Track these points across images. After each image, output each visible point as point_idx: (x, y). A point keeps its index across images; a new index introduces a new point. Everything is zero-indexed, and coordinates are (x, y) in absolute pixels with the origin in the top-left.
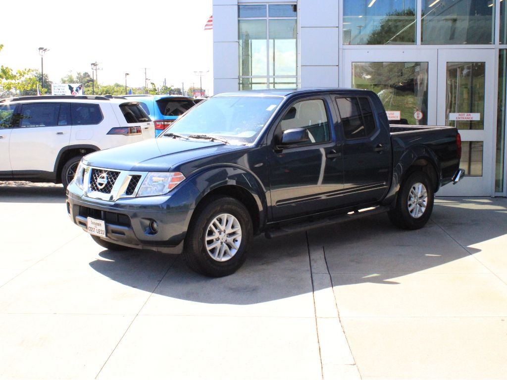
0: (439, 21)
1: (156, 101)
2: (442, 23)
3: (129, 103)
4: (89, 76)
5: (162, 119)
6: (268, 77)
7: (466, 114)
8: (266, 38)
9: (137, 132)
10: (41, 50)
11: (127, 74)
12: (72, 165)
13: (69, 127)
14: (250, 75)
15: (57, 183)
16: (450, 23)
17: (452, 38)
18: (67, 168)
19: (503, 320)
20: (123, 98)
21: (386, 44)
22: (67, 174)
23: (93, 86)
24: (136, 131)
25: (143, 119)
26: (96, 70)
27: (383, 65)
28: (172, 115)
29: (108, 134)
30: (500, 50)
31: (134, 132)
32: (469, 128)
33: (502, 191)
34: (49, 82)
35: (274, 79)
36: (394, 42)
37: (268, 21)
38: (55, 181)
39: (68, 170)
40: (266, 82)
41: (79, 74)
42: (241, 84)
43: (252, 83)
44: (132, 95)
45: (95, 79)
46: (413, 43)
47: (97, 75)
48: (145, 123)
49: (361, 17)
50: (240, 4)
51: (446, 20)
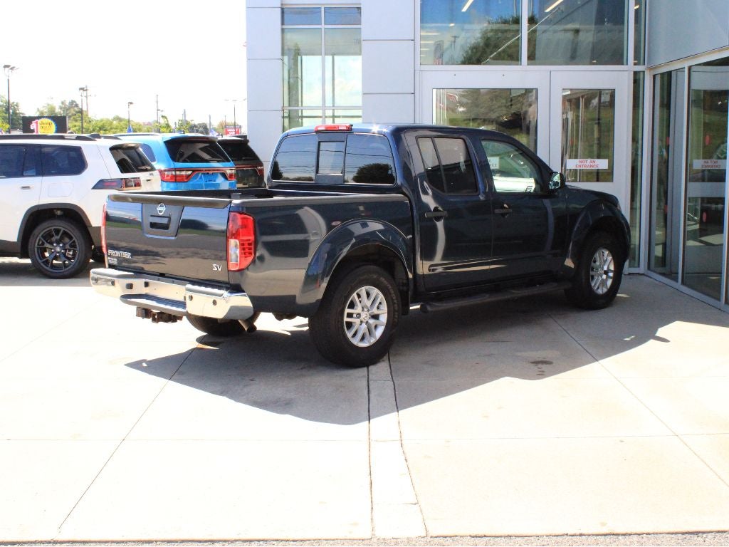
0: (555, 32)
1: (165, 142)
2: (561, 36)
3: (123, 145)
4: (77, 105)
5: (172, 167)
6: (324, 108)
7: (589, 160)
8: (320, 54)
9: (135, 186)
10: (7, 69)
11: (131, 103)
12: (44, 231)
13: (39, 179)
14: (300, 105)
15: (22, 257)
16: (570, 35)
17: (573, 57)
18: (35, 236)
19: (622, 441)
20: (116, 138)
21: (484, 64)
22: (36, 244)
23: (82, 120)
24: (133, 184)
25: (143, 168)
26: (86, 97)
27: (480, 93)
28: (187, 162)
29: (94, 188)
30: (636, 73)
31: (131, 186)
32: (595, 179)
33: (639, 266)
34: (19, 113)
35: (334, 110)
36: (495, 61)
37: (323, 30)
38: (19, 254)
39: (38, 238)
40: (320, 115)
41: (63, 103)
42: (286, 117)
43: (302, 117)
44: (132, 133)
45: (84, 109)
46: (517, 62)
47: (87, 105)
48: (147, 174)
49: (452, 25)
50: (285, 7)
51: (566, 31)
